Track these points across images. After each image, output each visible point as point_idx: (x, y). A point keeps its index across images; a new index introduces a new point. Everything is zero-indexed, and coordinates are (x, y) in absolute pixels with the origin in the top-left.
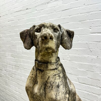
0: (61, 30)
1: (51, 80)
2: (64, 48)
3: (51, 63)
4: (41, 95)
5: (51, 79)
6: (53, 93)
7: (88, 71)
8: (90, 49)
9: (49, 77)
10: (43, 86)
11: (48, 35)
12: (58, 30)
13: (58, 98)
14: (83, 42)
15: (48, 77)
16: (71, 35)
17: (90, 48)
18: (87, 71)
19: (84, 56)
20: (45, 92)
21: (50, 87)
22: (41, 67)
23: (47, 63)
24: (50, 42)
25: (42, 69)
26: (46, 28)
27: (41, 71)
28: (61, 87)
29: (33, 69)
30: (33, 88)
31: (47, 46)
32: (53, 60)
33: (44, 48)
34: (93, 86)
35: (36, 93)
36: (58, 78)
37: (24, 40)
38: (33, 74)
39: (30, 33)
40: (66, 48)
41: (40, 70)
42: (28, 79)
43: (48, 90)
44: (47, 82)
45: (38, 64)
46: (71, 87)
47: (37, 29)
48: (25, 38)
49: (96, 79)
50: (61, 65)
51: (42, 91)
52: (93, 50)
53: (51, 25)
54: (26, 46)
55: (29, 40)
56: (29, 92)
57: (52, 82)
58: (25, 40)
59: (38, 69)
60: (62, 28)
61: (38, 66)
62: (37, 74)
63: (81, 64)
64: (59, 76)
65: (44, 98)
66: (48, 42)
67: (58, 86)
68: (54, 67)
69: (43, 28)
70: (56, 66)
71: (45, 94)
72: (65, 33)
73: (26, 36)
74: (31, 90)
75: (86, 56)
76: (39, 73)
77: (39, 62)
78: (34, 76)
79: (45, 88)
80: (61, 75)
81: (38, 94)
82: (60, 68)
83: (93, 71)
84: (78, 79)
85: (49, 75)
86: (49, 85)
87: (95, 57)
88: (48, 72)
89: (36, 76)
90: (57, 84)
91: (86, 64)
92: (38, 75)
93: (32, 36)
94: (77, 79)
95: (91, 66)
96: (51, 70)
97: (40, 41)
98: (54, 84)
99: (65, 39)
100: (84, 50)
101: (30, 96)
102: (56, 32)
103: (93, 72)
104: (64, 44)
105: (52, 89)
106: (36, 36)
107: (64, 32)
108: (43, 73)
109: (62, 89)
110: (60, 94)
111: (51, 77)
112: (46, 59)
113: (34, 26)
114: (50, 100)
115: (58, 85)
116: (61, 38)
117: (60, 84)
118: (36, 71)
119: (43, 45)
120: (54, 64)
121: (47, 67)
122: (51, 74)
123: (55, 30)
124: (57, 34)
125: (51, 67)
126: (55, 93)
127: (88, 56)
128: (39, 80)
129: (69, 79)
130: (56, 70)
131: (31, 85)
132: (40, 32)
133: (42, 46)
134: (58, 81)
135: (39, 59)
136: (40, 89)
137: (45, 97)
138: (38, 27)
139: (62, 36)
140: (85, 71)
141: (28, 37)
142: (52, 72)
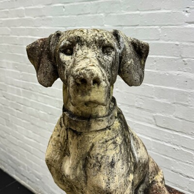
0: (119, 45)
1: (98, 152)
5: (98, 150)
6: (102, 178)
7: (177, 103)
8: (182, 58)
9: (93, 145)
10: (81, 162)
11: (88, 76)
12: (113, 48)
13: (112, 187)
14: (169, 42)
15: (90, 145)
17: (183, 56)
18: (174, 103)
19: (170, 72)
20: (86, 173)
21: (95, 165)
22: (76, 126)
23: (88, 118)
24: (93, 90)
25: (78, 130)
26: (85, 47)
27: (77, 134)
28: (119, 165)
30: (61, 163)
31: (87, 98)
34: (186, 134)
35: (67, 176)
36: (112, 146)
37: (36, 63)
38: (59, 136)
40: (130, 83)
41: (75, 132)
42: (50, 143)
43: (91, 171)
44: (89, 154)
45: (69, 120)
46: (139, 155)
51: (78, 171)
52: (189, 61)
53: (97, 38)
55: (47, 65)
56: (53, 169)
57: (99, 157)
58: (39, 64)
59: (70, 128)
60: (121, 40)
61: (70, 123)
63: (163, 90)
64: (114, 143)
65: (84, 185)
66: (90, 90)
67: (112, 165)
69: (77, 46)
70: (108, 122)
71: (86, 177)
72: (129, 50)
73: (40, 56)
75: (175, 73)
76: (73, 136)
78: (61, 140)
80: (119, 140)
81: (71, 178)
82: (116, 124)
83: (187, 104)
84: (155, 119)
85: (93, 141)
86: (93, 161)
88: (90, 136)
89: (66, 140)
90: (110, 160)
91: (172, 90)
94: (152, 118)
95: (183, 93)
97: (71, 85)
98: (103, 160)
99: (129, 62)
100: (170, 59)
101: (55, 176)
102: (108, 53)
103: (186, 106)
104: (127, 75)
105: (99, 170)
106: (62, 64)
108: (80, 138)
110: (116, 178)
111: (97, 145)
112: (85, 109)
113: (58, 35)
114: (96, 189)
115: (112, 162)
116: (120, 61)
117: (116, 158)
120: (104, 119)
121: (89, 126)
122: (96, 138)
123: (105, 48)
124: (110, 59)
126: (106, 178)
127: (178, 72)
129: (134, 139)
130: (108, 131)
131: (57, 157)
132: (71, 54)
133: (75, 97)
134: (113, 153)
136: (74, 169)
137: (86, 183)
138: (68, 42)
139: (121, 58)
140: (169, 103)
141: (45, 59)
142: (99, 136)
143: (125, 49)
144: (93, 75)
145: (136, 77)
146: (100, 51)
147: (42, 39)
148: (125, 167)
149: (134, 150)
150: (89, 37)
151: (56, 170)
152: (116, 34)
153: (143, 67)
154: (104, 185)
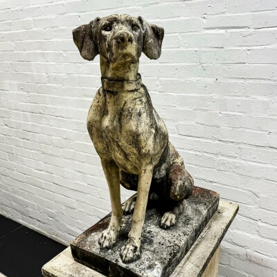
0: (143, 27)
1: (129, 106)
2: (148, 57)
3: (128, 80)
4: (114, 129)
5: (129, 105)
6: (132, 123)
8: (201, 64)
9: (126, 102)
10: (117, 116)
11: (125, 35)
12: (138, 27)
13: (140, 130)
14: (189, 49)
15: (124, 102)
16: (158, 34)
17: (201, 62)
18: (195, 110)
19: (190, 79)
20: (120, 124)
21: (127, 116)
22: (113, 87)
23: (122, 81)
24: (128, 45)
25: (115, 89)
26: (120, 24)
27: (113, 93)
28: (144, 115)
31: (125, 51)
32: (132, 76)
33: (120, 54)
35: (107, 127)
36: (139, 102)
37: (80, 44)
38: (98, 102)
39: (91, 32)
40: (151, 57)
42: (91, 110)
43: (124, 121)
44: (122, 109)
45: (108, 84)
47: (105, 25)
48: (83, 41)
51: (115, 123)
52: (208, 66)
53: (128, 19)
54: (86, 54)
55: (89, 44)
56: (94, 129)
57: (130, 109)
59: (108, 91)
60: (144, 23)
61: (109, 86)
63: (184, 97)
64: (141, 100)
65: (119, 133)
66: (126, 45)
67: (140, 114)
68: (132, 87)
69: (115, 24)
70: (136, 85)
71: (121, 127)
72: (150, 32)
73: (84, 38)
74: (97, 125)
76: (111, 97)
77: (110, 80)
80: (144, 99)
81: (110, 128)
82: (142, 90)
83: (207, 108)
84: (177, 128)
85: (126, 99)
86: (126, 113)
88: (123, 95)
89: (105, 104)
90: (138, 111)
91: (193, 96)
92: (108, 100)
93: (96, 38)
94: (174, 128)
96: (128, 91)
97: (114, 45)
98: (133, 112)
99: (150, 41)
102: (135, 30)
104: (148, 50)
105: (130, 119)
106: (104, 38)
107: (148, 29)
108: (116, 97)
109: (145, 118)
110: (143, 124)
111: (128, 102)
112: (120, 74)
113: (98, 20)
114: (129, 133)
115: (139, 112)
116: (144, 39)
117: (142, 111)
118: (105, 96)
119: (120, 51)
120: (133, 82)
121: (123, 87)
123: (134, 26)
124: (137, 33)
125: (128, 87)
126: (135, 123)
128: (110, 108)
130: (136, 93)
131: (98, 118)
132: (110, 30)
133: (117, 52)
134: (139, 107)
135: (109, 75)
136: (112, 121)
137: (121, 132)
138: (107, 22)
139: (144, 37)
140: (190, 110)
141: (87, 39)
143: (146, 31)
144: (128, 35)
145: (156, 52)
146: (130, 27)
147: (84, 25)
148: (149, 118)
150: (123, 18)
151: (97, 129)
152: (140, 19)
153: (160, 46)
154: (134, 128)
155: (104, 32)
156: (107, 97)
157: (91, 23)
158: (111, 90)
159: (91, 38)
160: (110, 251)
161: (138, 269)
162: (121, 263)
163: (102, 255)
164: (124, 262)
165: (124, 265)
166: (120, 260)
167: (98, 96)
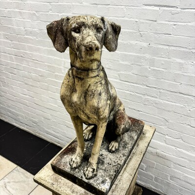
0: (104, 26)
3: (92, 70)
4: (81, 103)
5: (92, 88)
6: (95, 101)
7: (134, 64)
8: (140, 31)
9: (90, 85)
10: (83, 94)
12: (102, 29)
13: (100, 105)
15: (88, 85)
16: (116, 30)
17: (140, 30)
18: (132, 64)
19: (131, 42)
20: (86, 100)
21: (91, 95)
22: (81, 75)
23: (87, 70)
24: (95, 53)
25: (82, 77)
26: (87, 28)
27: (81, 79)
28: (103, 94)
29: (69, 75)
30: (71, 96)
31: (92, 58)
32: (94, 65)
33: (88, 59)
35: (76, 102)
36: (100, 85)
37: (53, 37)
38: (69, 82)
39: (62, 28)
40: (110, 50)
41: (80, 78)
42: (63, 86)
43: (89, 98)
44: (87, 90)
45: (76, 72)
46: (112, 92)
47: (74, 28)
48: (56, 35)
49: (143, 75)
50: (103, 70)
51: (82, 99)
52: (144, 34)
53: (94, 23)
54: (59, 47)
57: (93, 91)
58: (55, 38)
59: (76, 77)
60: (106, 23)
62: (74, 81)
63: (125, 55)
64: (101, 83)
65: (84, 106)
66: (94, 53)
67: (100, 94)
68: (95, 74)
69: (83, 28)
70: (98, 72)
71: (86, 102)
72: (110, 30)
73: (56, 32)
74: (68, 98)
75: (133, 42)
76: (79, 81)
77: (78, 69)
78: (70, 84)
79: (85, 97)
80: (103, 82)
81: (78, 103)
83: (141, 64)
84: (119, 76)
85: (90, 83)
86: (90, 93)
87: (145, 44)
88: (88, 80)
90: (99, 92)
91: (131, 55)
92: (76, 83)
93: (66, 34)
94: (117, 76)
95: (138, 57)
96: (92, 77)
97: (83, 51)
98: (96, 92)
99: (110, 37)
100: (131, 32)
101: (67, 104)
102: (99, 32)
104: (108, 45)
105: (93, 97)
107: (109, 26)
108: (83, 81)
109: (104, 96)
110: (102, 101)
111: (92, 85)
112: (86, 65)
113: (68, 19)
114: (92, 107)
116: (105, 36)
117: (102, 91)
119: (88, 57)
120: (96, 71)
121: (88, 75)
122: (91, 81)
123: (98, 29)
124: (101, 35)
125: (92, 74)
126: (97, 101)
127: (136, 42)
128: (78, 88)
129: (110, 84)
130: (97, 77)
131: (68, 94)
133: (86, 57)
134: (100, 88)
136: (80, 98)
137: (86, 105)
138: (77, 25)
139: (105, 34)
140: (129, 64)
141: (59, 34)
142: (93, 80)
143: (108, 29)
145: (114, 46)
146: (95, 31)
147: (56, 21)
148: (106, 95)
149: (110, 89)
150: (89, 22)
151: (68, 101)
152: (103, 20)
153: (117, 39)
154: (96, 105)
155: (73, 34)
156: (76, 80)
157: (62, 20)
158: (79, 76)
159: (62, 34)
160: (77, 170)
161: (95, 184)
162: (84, 179)
163: (72, 172)
164: (86, 178)
165: (86, 181)
166: (83, 177)
167: (68, 77)
